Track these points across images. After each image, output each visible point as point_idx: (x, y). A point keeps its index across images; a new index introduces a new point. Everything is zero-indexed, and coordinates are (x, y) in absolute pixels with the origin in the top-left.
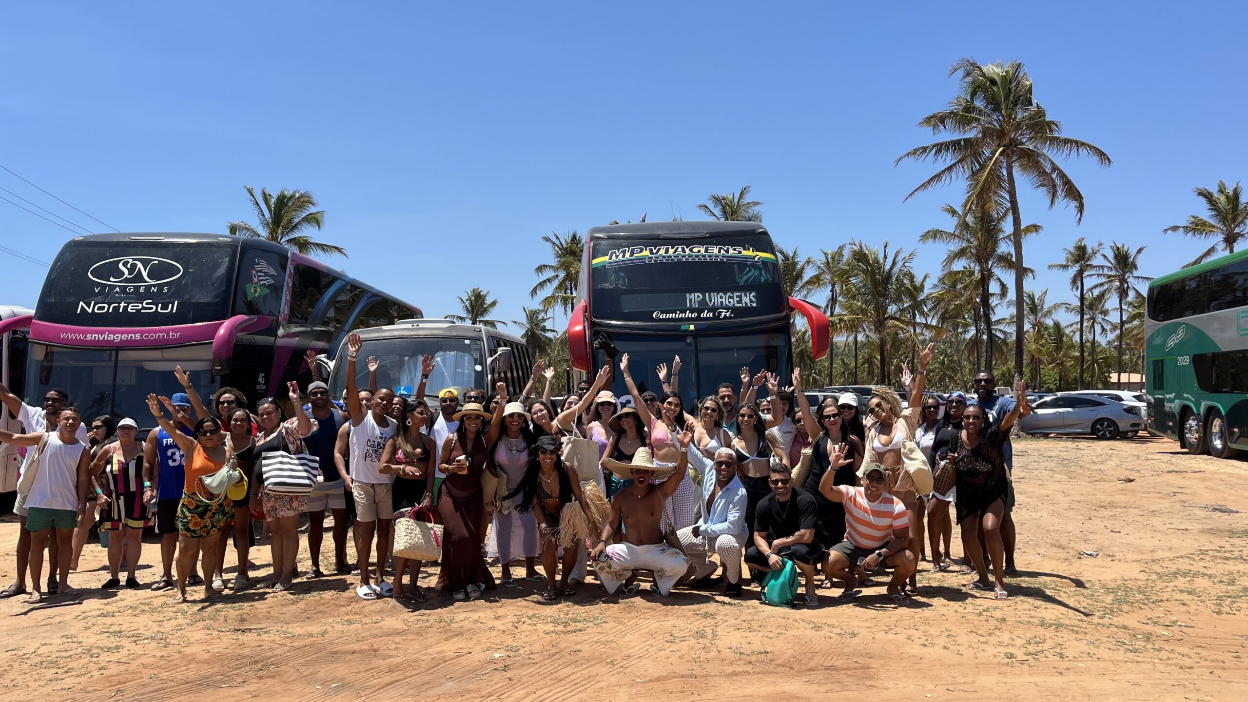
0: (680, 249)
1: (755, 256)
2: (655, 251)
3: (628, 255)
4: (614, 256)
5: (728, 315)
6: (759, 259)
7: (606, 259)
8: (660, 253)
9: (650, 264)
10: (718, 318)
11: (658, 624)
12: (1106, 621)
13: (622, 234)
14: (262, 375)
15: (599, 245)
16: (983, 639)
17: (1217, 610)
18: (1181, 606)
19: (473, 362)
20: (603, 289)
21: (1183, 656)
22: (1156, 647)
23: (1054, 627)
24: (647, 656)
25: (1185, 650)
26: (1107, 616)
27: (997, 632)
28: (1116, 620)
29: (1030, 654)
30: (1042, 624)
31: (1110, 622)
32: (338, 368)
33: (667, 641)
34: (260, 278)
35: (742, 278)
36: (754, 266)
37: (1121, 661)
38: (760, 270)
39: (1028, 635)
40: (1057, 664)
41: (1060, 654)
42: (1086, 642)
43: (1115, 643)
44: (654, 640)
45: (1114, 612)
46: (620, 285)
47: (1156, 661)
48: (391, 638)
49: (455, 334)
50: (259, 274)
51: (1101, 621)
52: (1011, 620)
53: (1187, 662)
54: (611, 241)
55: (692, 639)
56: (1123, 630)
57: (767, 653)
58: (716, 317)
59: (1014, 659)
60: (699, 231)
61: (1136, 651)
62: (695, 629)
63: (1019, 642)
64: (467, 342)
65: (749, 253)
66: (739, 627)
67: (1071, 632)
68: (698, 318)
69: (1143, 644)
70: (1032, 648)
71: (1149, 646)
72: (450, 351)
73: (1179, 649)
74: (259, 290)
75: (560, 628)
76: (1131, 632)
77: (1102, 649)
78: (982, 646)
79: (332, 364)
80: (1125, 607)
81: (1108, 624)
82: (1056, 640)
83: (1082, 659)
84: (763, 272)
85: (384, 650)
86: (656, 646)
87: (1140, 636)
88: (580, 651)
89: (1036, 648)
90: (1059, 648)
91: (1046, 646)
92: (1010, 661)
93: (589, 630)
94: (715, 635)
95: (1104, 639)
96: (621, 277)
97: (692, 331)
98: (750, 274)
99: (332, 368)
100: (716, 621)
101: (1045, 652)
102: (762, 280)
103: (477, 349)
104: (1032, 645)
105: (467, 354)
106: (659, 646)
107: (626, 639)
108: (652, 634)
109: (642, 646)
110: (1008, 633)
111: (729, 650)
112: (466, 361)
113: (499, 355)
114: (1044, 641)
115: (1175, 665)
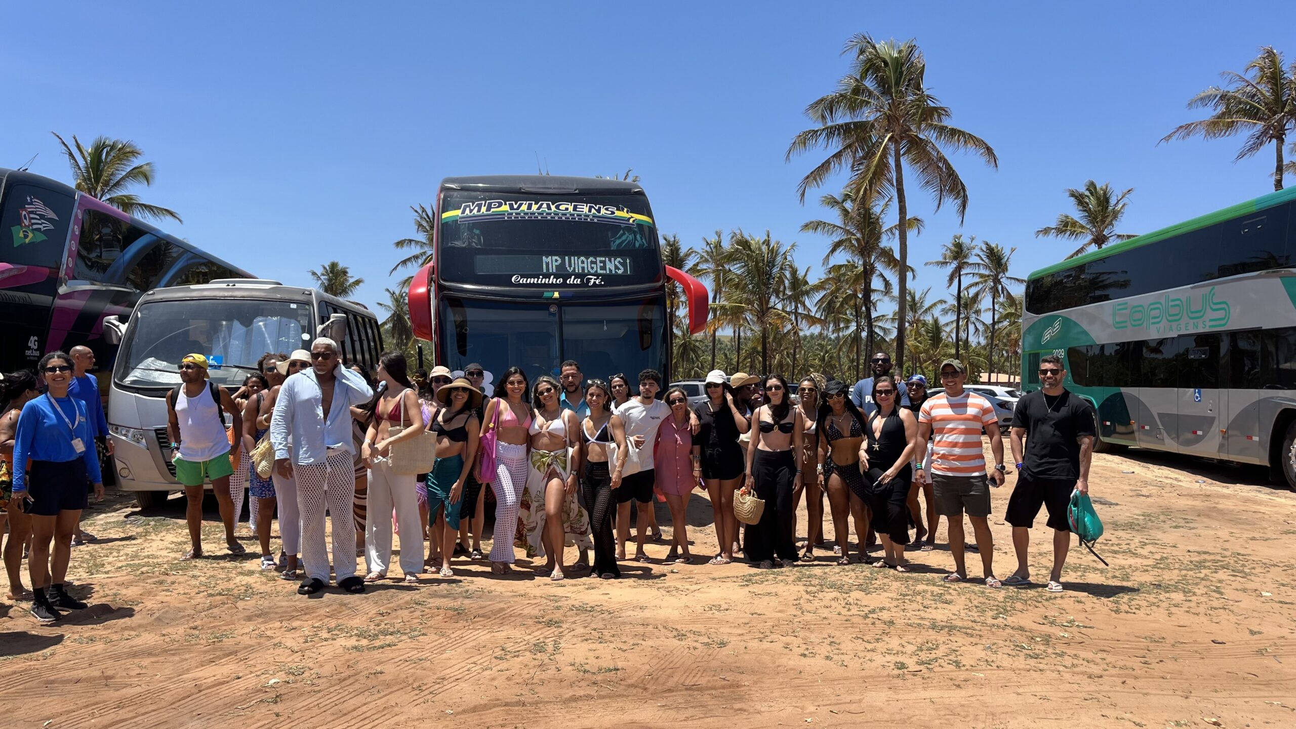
0: (545, 206)
1: (630, 218)
2: (515, 207)
3: (484, 209)
4: (468, 210)
5: (597, 282)
6: (634, 221)
7: (458, 213)
8: (521, 209)
9: (510, 221)
10: (587, 285)
11: (488, 636)
12: (999, 621)
13: (480, 185)
14: (33, 339)
15: (451, 196)
16: (869, 647)
17: (1115, 609)
18: (1077, 604)
19: (300, 330)
20: (454, 248)
21: (1088, 662)
22: (1058, 652)
23: (947, 629)
24: (467, 677)
25: (1089, 655)
26: (1001, 615)
27: (886, 638)
28: (1011, 620)
29: (923, 663)
30: (934, 627)
31: (1005, 622)
32: (131, 333)
33: (496, 658)
34: (33, 221)
35: (614, 242)
36: (629, 229)
37: (1024, 670)
38: (635, 233)
39: (919, 640)
40: (953, 675)
41: (955, 662)
42: (981, 647)
43: (1013, 647)
44: (480, 657)
45: (1007, 611)
46: (474, 244)
47: (1061, 668)
48: (136, 661)
49: (279, 296)
50: (32, 216)
51: (995, 622)
52: (900, 622)
53: (1095, 670)
54: (465, 193)
55: (528, 653)
56: (1020, 632)
57: (618, 670)
58: (584, 284)
59: (905, 670)
60: (567, 186)
61: (1037, 657)
62: (533, 641)
63: (910, 649)
64: (293, 306)
65: (624, 214)
66: (588, 637)
67: (965, 636)
68: (564, 285)
69: (1043, 648)
70: (924, 656)
71: (1050, 651)
72: (272, 316)
73: (1083, 654)
74: (31, 235)
75: (364, 642)
76: (1028, 633)
77: (1000, 656)
78: (869, 655)
79: (123, 328)
80: (1019, 605)
81: (1002, 625)
82: (949, 646)
83: (979, 667)
84: (638, 237)
85: (121, 677)
86: (481, 664)
87: (1038, 639)
88: (381, 673)
89: (928, 655)
90: (954, 655)
91: (940, 652)
92: (900, 672)
93: (400, 645)
94: (556, 648)
95: (1001, 643)
96: (475, 234)
97: (556, 299)
98: (624, 238)
99: (124, 331)
100: (561, 630)
101: (940, 661)
102: (637, 245)
103: (306, 315)
104: (924, 652)
105: (292, 320)
106: (485, 664)
107: (444, 656)
108: (478, 649)
109: (463, 664)
110: (897, 638)
111: (571, 668)
112: (292, 329)
113: (332, 322)
114: (937, 646)
115: (1083, 673)
